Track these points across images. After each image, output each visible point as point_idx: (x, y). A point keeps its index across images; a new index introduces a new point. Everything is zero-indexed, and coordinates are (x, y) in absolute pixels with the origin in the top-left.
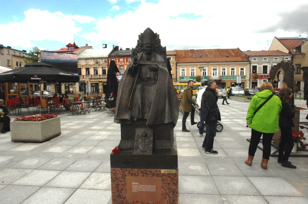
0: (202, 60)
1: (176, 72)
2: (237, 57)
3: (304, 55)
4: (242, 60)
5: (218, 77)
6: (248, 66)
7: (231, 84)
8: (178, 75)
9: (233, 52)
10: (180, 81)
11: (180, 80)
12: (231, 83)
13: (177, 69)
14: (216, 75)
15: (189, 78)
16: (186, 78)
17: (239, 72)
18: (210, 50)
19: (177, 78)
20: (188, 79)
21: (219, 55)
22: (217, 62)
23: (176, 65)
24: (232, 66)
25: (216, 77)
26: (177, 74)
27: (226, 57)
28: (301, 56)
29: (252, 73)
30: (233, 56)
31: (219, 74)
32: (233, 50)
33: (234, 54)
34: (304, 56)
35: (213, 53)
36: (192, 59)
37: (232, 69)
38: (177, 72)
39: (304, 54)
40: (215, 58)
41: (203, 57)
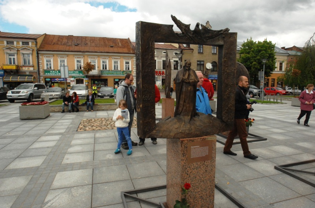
0: (77, 48)
1: (38, 63)
2: (123, 48)
3: (192, 51)
4: (127, 52)
5: (97, 71)
6: (134, 59)
7: (114, 81)
8: (40, 68)
9: (121, 42)
10: (44, 76)
11: (45, 74)
12: (114, 79)
13: (40, 59)
15: (57, 72)
16: (53, 72)
17: (123, 66)
18: (94, 37)
19: (40, 72)
20: (56, 73)
21: (103, 44)
22: (95, 52)
23: (38, 54)
24: (115, 58)
25: (95, 71)
26: (40, 66)
27: (110, 47)
28: (190, 51)
30: (119, 47)
31: (98, 67)
32: (122, 40)
33: (121, 44)
34: (192, 52)
35: (96, 42)
36: (63, 46)
37: (115, 62)
38: (40, 64)
39: (193, 50)
40: (95, 48)
41: (80, 45)
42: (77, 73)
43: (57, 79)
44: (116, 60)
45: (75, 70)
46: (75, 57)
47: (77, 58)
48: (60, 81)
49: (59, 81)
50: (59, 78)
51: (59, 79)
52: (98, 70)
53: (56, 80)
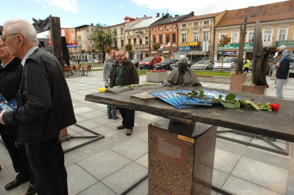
0: (252, 20)
1: (214, 38)
5: (271, 43)
8: (215, 43)
10: (218, 50)
11: (219, 48)
13: (216, 35)
14: (269, 40)
15: (229, 46)
16: (226, 46)
19: (215, 47)
23: (215, 30)
25: (269, 42)
26: (216, 41)
31: (273, 38)
38: (216, 39)
40: (275, 16)
42: (248, 46)
43: (228, 53)
45: (246, 43)
46: (248, 30)
47: (250, 30)
48: (230, 55)
49: (230, 54)
50: (230, 52)
51: (230, 53)
52: (273, 41)
53: (227, 54)
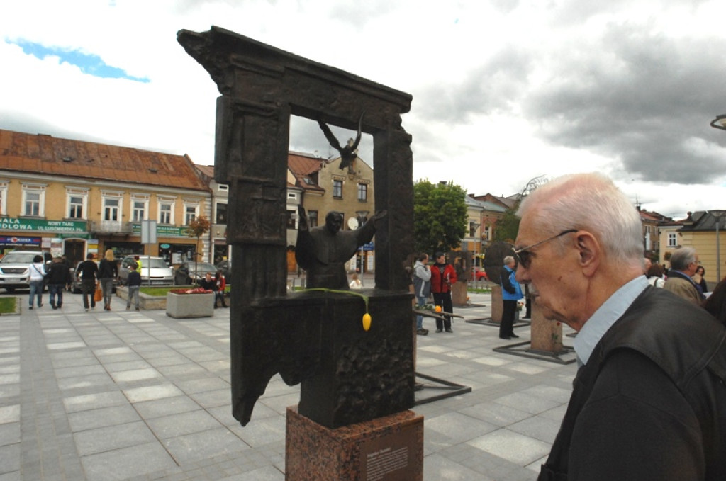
0: (69, 169)
2: (179, 176)
3: (322, 192)
4: (191, 186)
5: (120, 224)
6: (205, 203)
7: (160, 248)
9: (171, 163)
12: (160, 244)
14: (115, 218)
15: (17, 221)
16: (6, 220)
17: (182, 216)
18: (106, 146)
20: (12, 225)
21: (131, 163)
22: (120, 182)
24: (164, 198)
25: (114, 223)
27: (149, 171)
28: (317, 193)
29: (215, 222)
30: (168, 173)
31: (123, 216)
32: (172, 158)
33: (174, 167)
34: (323, 195)
35: (113, 156)
36: (34, 161)
37: (164, 207)
39: (323, 190)
40: (116, 171)
41: (76, 162)
42: (70, 227)
43: (12, 240)
44: (166, 203)
45: (64, 220)
46: (69, 190)
47: (72, 190)
48: (21, 245)
49: (18, 243)
50: (18, 237)
51: (19, 240)
52: (122, 222)
53: (10, 242)
